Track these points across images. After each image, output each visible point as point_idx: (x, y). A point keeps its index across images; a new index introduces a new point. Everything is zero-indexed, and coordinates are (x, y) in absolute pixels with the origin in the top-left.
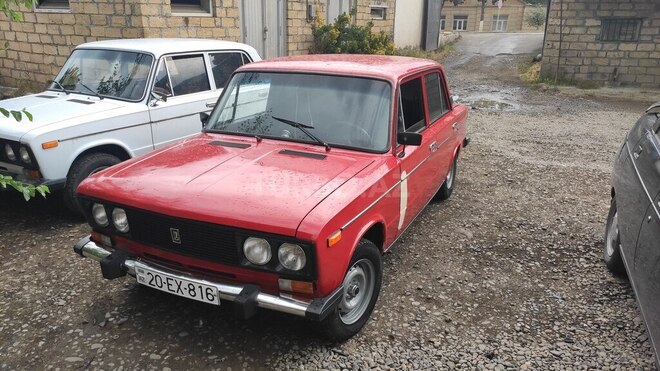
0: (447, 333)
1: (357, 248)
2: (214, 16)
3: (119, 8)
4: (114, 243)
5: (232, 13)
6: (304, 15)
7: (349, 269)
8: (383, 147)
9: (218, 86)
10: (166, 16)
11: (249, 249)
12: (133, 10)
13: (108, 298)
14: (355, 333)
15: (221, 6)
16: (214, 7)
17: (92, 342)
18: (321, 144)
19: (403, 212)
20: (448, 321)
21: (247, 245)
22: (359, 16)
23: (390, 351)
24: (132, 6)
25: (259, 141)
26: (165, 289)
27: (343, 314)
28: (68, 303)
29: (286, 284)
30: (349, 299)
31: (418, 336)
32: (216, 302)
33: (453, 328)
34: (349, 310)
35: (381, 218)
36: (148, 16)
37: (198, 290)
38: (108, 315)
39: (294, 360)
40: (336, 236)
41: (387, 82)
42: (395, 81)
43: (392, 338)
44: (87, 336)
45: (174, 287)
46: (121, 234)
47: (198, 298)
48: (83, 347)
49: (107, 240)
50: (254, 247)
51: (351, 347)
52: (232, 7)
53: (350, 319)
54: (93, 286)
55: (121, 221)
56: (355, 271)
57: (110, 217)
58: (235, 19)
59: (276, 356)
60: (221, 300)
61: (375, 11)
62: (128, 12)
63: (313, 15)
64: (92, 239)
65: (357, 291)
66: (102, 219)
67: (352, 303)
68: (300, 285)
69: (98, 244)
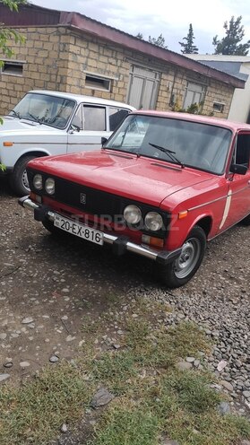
0: (242, 298)
1: (193, 229)
2: (111, 92)
3: (54, 77)
4: (43, 201)
5: (122, 92)
6: (168, 101)
7: (185, 242)
8: (220, 171)
9: (111, 130)
10: (82, 87)
11: (127, 213)
12: (61, 80)
13: (30, 238)
14: (181, 285)
15: (116, 86)
16: (112, 86)
17: (20, 258)
18: (179, 164)
19: (225, 217)
20: (244, 292)
21: (127, 209)
22: (205, 107)
23: (203, 300)
24: (62, 77)
25: (138, 157)
26: (70, 231)
27: (176, 270)
28: (7, 236)
29: (146, 239)
30: (182, 262)
31: (222, 296)
32: (101, 243)
33: (246, 296)
34: (181, 269)
35: (211, 214)
36: (70, 85)
37: (91, 234)
38: (30, 246)
39: (141, 292)
40: (184, 213)
41: (230, 131)
42: (235, 131)
43: (204, 293)
44: (17, 254)
45: (77, 230)
46: (49, 196)
47: (90, 239)
48: (15, 259)
49: (39, 199)
50: (130, 212)
51: (177, 292)
52: (123, 88)
53: (181, 275)
54: (22, 231)
55: (50, 187)
56: (188, 245)
57: (44, 184)
58: (124, 96)
59: (130, 287)
60: (104, 242)
61: (216, 106)
62: (59, 81)
63: (174, 101)
64: (29, 198)
65: (187, 258)
66: (38, 185)
67: (183, 265)
68: (155, 241)
69: (33, 201)
